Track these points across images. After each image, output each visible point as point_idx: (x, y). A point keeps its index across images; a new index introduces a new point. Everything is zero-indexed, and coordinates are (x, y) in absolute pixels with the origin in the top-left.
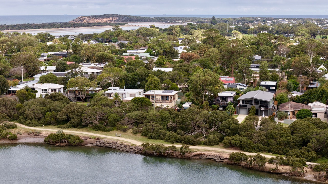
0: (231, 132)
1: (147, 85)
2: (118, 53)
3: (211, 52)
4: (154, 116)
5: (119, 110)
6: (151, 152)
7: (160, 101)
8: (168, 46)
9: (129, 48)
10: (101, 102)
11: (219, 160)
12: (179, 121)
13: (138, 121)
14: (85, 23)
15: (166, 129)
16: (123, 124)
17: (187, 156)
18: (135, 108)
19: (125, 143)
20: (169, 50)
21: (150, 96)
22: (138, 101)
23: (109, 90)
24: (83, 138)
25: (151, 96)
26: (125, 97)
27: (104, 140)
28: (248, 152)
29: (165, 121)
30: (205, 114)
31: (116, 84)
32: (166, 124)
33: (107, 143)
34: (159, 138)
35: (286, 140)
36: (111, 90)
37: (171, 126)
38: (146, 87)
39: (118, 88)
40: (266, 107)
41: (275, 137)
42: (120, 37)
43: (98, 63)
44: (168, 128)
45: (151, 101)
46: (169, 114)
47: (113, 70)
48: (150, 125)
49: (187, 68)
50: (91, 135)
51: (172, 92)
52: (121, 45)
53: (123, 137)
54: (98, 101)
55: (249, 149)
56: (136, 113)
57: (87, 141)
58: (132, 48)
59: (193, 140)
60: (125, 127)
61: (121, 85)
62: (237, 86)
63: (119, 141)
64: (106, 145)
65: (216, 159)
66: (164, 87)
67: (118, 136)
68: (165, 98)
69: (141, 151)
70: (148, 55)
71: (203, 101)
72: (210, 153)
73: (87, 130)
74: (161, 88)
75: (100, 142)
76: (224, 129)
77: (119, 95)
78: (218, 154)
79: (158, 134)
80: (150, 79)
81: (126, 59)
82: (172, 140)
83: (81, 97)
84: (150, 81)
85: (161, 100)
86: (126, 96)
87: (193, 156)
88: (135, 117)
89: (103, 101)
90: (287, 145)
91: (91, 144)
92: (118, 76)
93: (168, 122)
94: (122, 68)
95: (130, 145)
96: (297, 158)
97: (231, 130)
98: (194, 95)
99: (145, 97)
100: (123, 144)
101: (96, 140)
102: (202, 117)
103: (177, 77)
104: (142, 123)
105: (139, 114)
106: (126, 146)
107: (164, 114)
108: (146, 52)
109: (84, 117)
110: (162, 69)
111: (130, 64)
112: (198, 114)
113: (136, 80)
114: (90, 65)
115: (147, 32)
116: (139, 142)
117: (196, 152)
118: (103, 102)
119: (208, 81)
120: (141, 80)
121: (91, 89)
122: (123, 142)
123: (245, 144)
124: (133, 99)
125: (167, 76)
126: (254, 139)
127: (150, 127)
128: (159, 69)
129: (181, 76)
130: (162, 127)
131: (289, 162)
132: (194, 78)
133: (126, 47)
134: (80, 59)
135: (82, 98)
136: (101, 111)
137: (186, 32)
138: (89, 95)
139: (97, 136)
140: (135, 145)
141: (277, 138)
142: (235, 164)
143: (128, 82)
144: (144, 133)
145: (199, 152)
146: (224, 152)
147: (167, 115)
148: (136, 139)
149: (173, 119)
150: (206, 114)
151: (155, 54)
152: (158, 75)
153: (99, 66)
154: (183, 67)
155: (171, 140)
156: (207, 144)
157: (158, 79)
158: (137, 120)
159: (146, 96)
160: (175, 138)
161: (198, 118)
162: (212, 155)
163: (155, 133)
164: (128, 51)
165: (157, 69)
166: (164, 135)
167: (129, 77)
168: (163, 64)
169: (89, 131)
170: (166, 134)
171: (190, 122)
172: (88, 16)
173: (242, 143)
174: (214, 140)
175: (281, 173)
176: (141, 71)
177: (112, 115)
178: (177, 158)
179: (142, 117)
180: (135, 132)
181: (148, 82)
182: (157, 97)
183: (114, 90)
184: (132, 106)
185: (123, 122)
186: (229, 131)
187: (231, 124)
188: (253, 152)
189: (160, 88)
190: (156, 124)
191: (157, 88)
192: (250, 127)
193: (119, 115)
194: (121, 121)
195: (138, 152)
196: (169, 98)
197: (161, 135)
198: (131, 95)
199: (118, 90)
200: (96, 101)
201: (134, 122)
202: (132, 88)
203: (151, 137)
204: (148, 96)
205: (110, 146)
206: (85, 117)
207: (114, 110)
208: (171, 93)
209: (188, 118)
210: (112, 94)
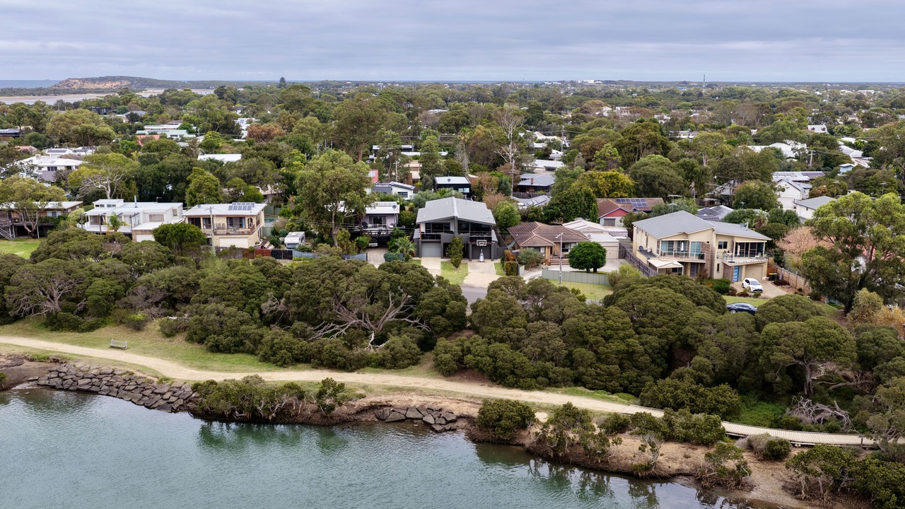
0: (448, 323)
1: (191, 193)
2: (128, 130)
3: (306, 124)
4: (220, 285)
5: (120, 265)
6: (224, 406)
7: (225, 231)
8: (221, 116)
9: (147, 121)
10: (66, 244)
11: (440, 424)
12: (295, 296)
13: (175, 296)
14: (74, 89)
15: (259, 321)
16: (131, 307)
17: (339, 416)
18: (165, 257)
19: (138, 374)
20: (224, 122)
21: (200, 219)
22: (171, 234)
23: (97, 206)
24: (10, 361)
25: (202, 220)
26: (139, 224)
27: (75, 366)
28: (517, 388)
29: (254, 297)
30: (370, 276)
31: (117, 191)
32: (258, 306)
33: (83, 378)
34: (241, 348)
35: (622, 347)
36: (102, 206)
37: (272, 312)
38: (187, 197)
39: (119, 202)
40: (486, 238)
41: (592, 339)
42: (130, 104)
43: (80, 148)
44: (262, 315)
45: (202, 230)
46: (260, 273)
47: (107, 158)
48: (212, 312)
49: (273, 152)
50: (34, 349)
51: (252, 208)
52: (133, 118)
53: (133, 349)
54: (58, 242)
55: (521, 380)
56: (166, 272)
57: (20, 370)
58: (152, 121)
59: (345, 357)
60: (139, 316)
61: (129, 194)
62: (393, 188)
63: (120, 365)
64: (81, 382)
65: (430, 419)
66: (228, 194)
67: (119, 348)
68: (236, 222)
69: (190, 401)
70: (184, 133)
71: (331, 229)
72: (407, 398)
73: (27, 330)
74: (223, 197)
75: (62, 375)
76: (429, 317)
77: (123, 219)
78: (430, 401)
79: (238, 339)
80: (195, 177)
81: (142, 141)
82: (282, 357)
83: (27, 226)
84: (195, 184)
85: (228, 228)
86: (141, 221)
87: (358, 413)
88: (164, 285)
89: (72, 242)
90: (627, 363)
91: (31, 383)
92: (120, 173)
93: (263, 298)
94: (132, 155)
95: (156, 380)
96: (695, 416)
97: (449, 317)
98: (309, 215)
99: (187, 222)
100: (132, 377)
101: (49, 365)
102: (364, 284)
103: (258, 171)
104: (187, 301)
105: (177, 276)
106: (142, 386)
107: (247, 275)
108: (181, 128)
109: (10, 293)
110: (218, 157)
111: (149, 148)
112: (348, 275)
113: (163, 180)
114: (65, 151)
115: (178, 98)
116: (181, 368)
117: (362, 396)
118: (73, 246)
119: (343, 179)
120: (175, 181)
121: (50, 205)
122: (132, 370)
123: (509, 365)
124: (158, 229)
125: (234, 171)
126: (530, 346)
127: (213, 316)
128: (211, 156)
129: (266, 169)
130: (246, 315)
131: (673, 430)
132: (310, 174)
133: (142, 120)
134: (45, 141)
135: (30, 227)
136: (64, 276)
137: (244, 100)
138: (47, 219)
139: (53, 352)
140: (170, 382)
141: (597, 342)
142: (499, 442)
143: (144, 186)
144: (195, 333)
145: (371, 399)
146: (447, 394)
147: (258, 279)
148: (170, 355)
149: (274, 289)
150: (372, 276)
151: (198, 130)
152: (213, 168)
153: (83, 154)
154: (263, 152)
155: (278, 357)
156: (389, 365)
157: (214, 178)
158: (172, 291)
159: (189, 219)
160: (290, 350)
161: (351, 288)
162: (413, 404)
163: (228, 336)
164: (145, 127)
165: (206, 157)
166: (257, 341)
167: (146, 175)
168: (217, 147)
169: (31, 334)
170: (262, 336)
171: (327, 299)
172: (80, 80)
173: (500, 363)
174: (407, 351)
175: (666, 474)
176: (173, 161)
177: (99, 281)
178: (307, 423)
179: (184, 283)
180: (166, 331)
181: (192, 186)
182: (216, 221)
183: (109, 206)
184: (154, 254)
185: (132, 299)
186: (442, 321)
187: (446, 302)
188: (533, 388)
189: (222, 199)
190: (228, 306)
191: (215, 199)
192: (511, 312)
193: (120, 280)
194: (125, 299)
195: (181, 405)
196: (247, 222)
197: (247, 342)
198: (152, 217)
199: (120, 207)
200: (54, 242)
201: (165, 299)
202: (154, 200)
203: (217, 346)
204: (195, 220)
205: (93, 385)
206: (16, 295)
207: (104, 268)
208: (249, 209)
209: (321, 289)
210: (104, 216)
